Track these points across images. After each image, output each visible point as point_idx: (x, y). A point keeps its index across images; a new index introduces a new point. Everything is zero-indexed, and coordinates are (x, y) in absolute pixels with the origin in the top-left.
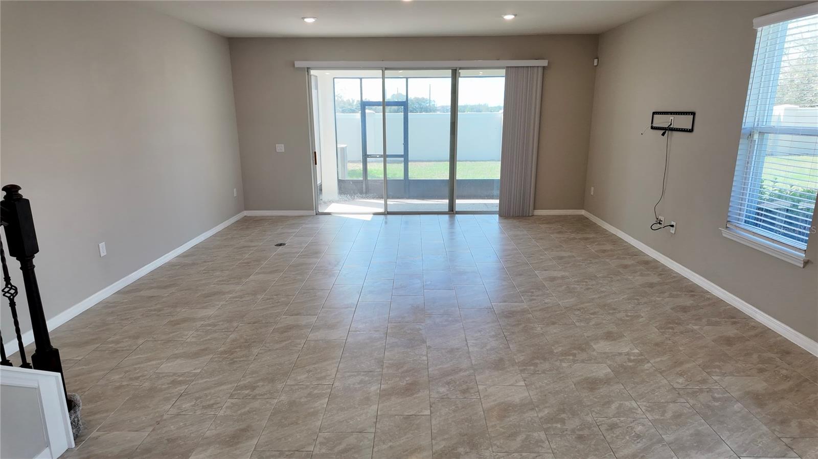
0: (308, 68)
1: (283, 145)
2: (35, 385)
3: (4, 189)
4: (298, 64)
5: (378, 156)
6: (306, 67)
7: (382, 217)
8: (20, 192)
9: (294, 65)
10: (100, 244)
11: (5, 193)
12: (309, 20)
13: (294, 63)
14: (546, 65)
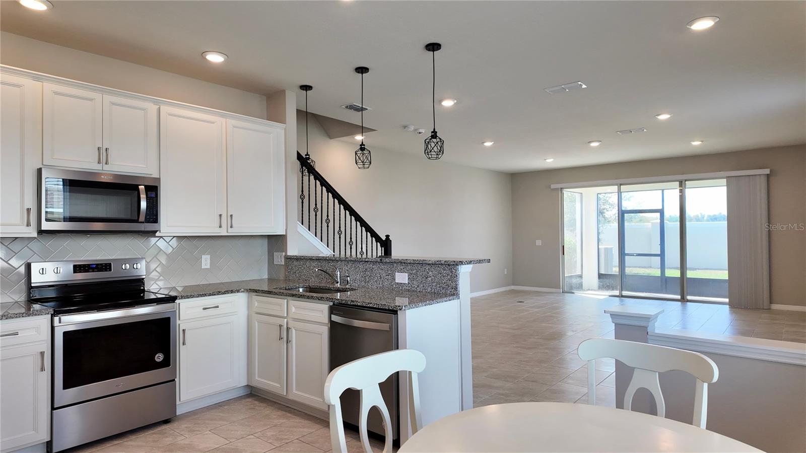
0: (561, 188)
1: (541, 241)
3: (386, 235)
4: (553, 186)
5: (635, 255)
6: (559, 187)
7: (617, 298)
9: (550, 187)
12: (551, 160)
13: (550, 186)
14: (768, 173)
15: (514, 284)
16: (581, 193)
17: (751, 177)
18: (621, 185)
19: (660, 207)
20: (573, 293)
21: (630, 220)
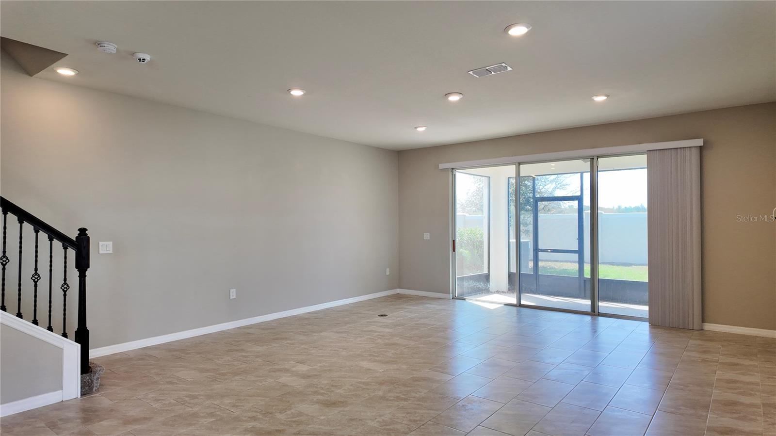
0: (453, 169)
1: (429, 234)
2: (61, 346)
3: (79, 230)
4: (442, 166)
5: (549, 251)
6: (450, 168)
7: (515, 308)
8: (87, 232)
9: (438, 168)
10: (231, 290)
11: (79, 232)
12: (422, 129)
13: (438, 166)
14: (702, 144)
15: (400, 287)
16: (489, 177)
17: (679, 150)
18: (520, 164)
19: (579, 194)
20: (464, 299)
21: (546, 210)
